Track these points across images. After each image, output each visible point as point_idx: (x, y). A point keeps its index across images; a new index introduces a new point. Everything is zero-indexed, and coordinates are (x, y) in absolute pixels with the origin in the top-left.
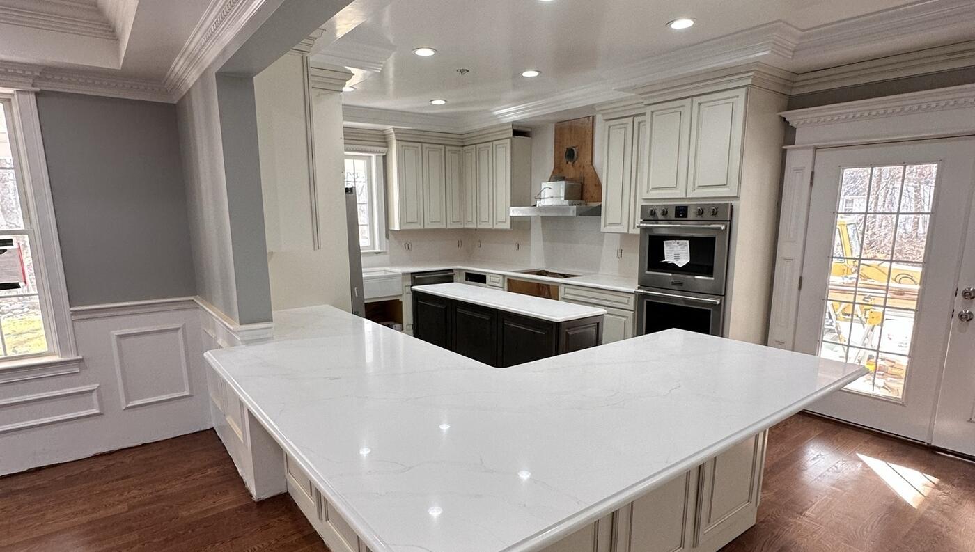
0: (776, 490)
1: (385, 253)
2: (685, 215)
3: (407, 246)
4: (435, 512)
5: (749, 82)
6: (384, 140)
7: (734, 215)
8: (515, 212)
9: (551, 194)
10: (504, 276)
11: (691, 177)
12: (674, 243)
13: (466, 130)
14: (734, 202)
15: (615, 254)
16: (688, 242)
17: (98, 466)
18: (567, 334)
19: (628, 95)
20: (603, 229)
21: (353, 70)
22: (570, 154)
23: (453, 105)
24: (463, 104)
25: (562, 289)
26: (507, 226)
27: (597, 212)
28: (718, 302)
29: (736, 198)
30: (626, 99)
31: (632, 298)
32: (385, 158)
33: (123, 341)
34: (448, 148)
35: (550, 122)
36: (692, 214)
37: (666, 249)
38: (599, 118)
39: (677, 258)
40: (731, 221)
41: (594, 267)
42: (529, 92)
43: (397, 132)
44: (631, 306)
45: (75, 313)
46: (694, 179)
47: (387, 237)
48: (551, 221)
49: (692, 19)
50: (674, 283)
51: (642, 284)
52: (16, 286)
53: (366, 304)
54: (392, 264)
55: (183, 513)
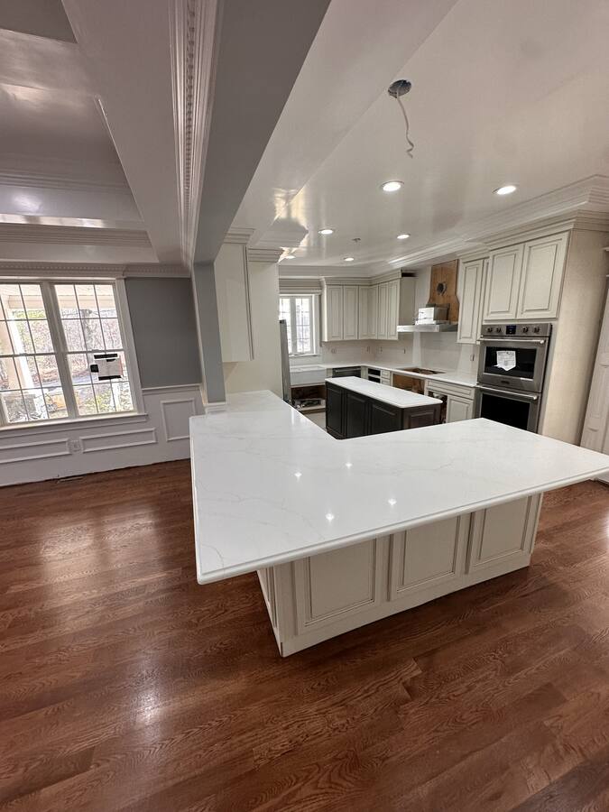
0: (558, 544)
1: (319, 356)
2: (514, 332)
3: (334, 352)
4: (330, 517)
5: (571, 227)
6: (319, 285)
7: (553, 332)
8: (401, 329)
9: (426, 316)
10: (391, 372)
11: (520, 304)
12: (504, 353)
13: (373, 274)
14: (553, 322)
15: (469, 358)
16: (514, 352)
17: (154, 470)
18: (410, 417)
19: (477, 244)
20: (458, 341)
21: (284, 249)
22: (441, 288)
23: (360, 260)
24: (370, 258)
25: (426, 382)
26: (396, 338)
27: (455, 329)
28: (535, 398)
29: (556, 319)
30: (475, 248)
31: (473, 391)
32: (320, 296)
33: (167, 406)
34: (360, 287)
35: (428, 266)
36: (518, 332)
37: (498, 357)
38: (461, 261)
39: (506, 364)
40: (550, 337)
41: (453, 366)
42: (407, 247)
43: (327, 280)
44: (472, 396)
45: (144, 391)
46: (523, 305)
47: (321, 346)
48: (426, 335)
49: (516, 186)
50: (503, 382)
51: (480, 381)
52: (119, 377)
53: (292, 389)
54: (324, 363)
55: (183, 500)
